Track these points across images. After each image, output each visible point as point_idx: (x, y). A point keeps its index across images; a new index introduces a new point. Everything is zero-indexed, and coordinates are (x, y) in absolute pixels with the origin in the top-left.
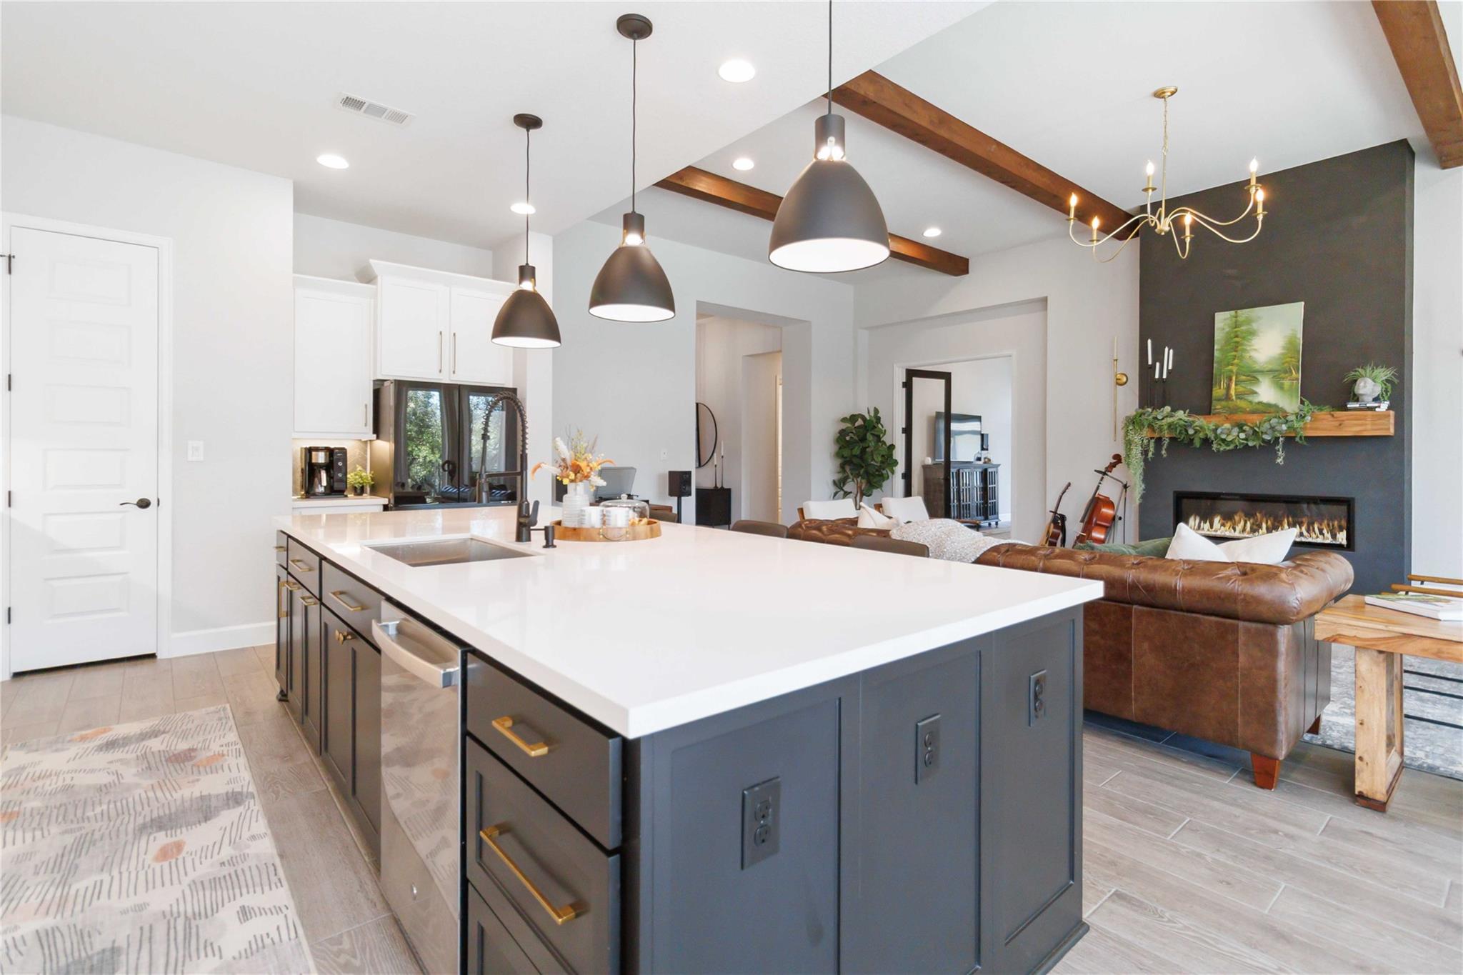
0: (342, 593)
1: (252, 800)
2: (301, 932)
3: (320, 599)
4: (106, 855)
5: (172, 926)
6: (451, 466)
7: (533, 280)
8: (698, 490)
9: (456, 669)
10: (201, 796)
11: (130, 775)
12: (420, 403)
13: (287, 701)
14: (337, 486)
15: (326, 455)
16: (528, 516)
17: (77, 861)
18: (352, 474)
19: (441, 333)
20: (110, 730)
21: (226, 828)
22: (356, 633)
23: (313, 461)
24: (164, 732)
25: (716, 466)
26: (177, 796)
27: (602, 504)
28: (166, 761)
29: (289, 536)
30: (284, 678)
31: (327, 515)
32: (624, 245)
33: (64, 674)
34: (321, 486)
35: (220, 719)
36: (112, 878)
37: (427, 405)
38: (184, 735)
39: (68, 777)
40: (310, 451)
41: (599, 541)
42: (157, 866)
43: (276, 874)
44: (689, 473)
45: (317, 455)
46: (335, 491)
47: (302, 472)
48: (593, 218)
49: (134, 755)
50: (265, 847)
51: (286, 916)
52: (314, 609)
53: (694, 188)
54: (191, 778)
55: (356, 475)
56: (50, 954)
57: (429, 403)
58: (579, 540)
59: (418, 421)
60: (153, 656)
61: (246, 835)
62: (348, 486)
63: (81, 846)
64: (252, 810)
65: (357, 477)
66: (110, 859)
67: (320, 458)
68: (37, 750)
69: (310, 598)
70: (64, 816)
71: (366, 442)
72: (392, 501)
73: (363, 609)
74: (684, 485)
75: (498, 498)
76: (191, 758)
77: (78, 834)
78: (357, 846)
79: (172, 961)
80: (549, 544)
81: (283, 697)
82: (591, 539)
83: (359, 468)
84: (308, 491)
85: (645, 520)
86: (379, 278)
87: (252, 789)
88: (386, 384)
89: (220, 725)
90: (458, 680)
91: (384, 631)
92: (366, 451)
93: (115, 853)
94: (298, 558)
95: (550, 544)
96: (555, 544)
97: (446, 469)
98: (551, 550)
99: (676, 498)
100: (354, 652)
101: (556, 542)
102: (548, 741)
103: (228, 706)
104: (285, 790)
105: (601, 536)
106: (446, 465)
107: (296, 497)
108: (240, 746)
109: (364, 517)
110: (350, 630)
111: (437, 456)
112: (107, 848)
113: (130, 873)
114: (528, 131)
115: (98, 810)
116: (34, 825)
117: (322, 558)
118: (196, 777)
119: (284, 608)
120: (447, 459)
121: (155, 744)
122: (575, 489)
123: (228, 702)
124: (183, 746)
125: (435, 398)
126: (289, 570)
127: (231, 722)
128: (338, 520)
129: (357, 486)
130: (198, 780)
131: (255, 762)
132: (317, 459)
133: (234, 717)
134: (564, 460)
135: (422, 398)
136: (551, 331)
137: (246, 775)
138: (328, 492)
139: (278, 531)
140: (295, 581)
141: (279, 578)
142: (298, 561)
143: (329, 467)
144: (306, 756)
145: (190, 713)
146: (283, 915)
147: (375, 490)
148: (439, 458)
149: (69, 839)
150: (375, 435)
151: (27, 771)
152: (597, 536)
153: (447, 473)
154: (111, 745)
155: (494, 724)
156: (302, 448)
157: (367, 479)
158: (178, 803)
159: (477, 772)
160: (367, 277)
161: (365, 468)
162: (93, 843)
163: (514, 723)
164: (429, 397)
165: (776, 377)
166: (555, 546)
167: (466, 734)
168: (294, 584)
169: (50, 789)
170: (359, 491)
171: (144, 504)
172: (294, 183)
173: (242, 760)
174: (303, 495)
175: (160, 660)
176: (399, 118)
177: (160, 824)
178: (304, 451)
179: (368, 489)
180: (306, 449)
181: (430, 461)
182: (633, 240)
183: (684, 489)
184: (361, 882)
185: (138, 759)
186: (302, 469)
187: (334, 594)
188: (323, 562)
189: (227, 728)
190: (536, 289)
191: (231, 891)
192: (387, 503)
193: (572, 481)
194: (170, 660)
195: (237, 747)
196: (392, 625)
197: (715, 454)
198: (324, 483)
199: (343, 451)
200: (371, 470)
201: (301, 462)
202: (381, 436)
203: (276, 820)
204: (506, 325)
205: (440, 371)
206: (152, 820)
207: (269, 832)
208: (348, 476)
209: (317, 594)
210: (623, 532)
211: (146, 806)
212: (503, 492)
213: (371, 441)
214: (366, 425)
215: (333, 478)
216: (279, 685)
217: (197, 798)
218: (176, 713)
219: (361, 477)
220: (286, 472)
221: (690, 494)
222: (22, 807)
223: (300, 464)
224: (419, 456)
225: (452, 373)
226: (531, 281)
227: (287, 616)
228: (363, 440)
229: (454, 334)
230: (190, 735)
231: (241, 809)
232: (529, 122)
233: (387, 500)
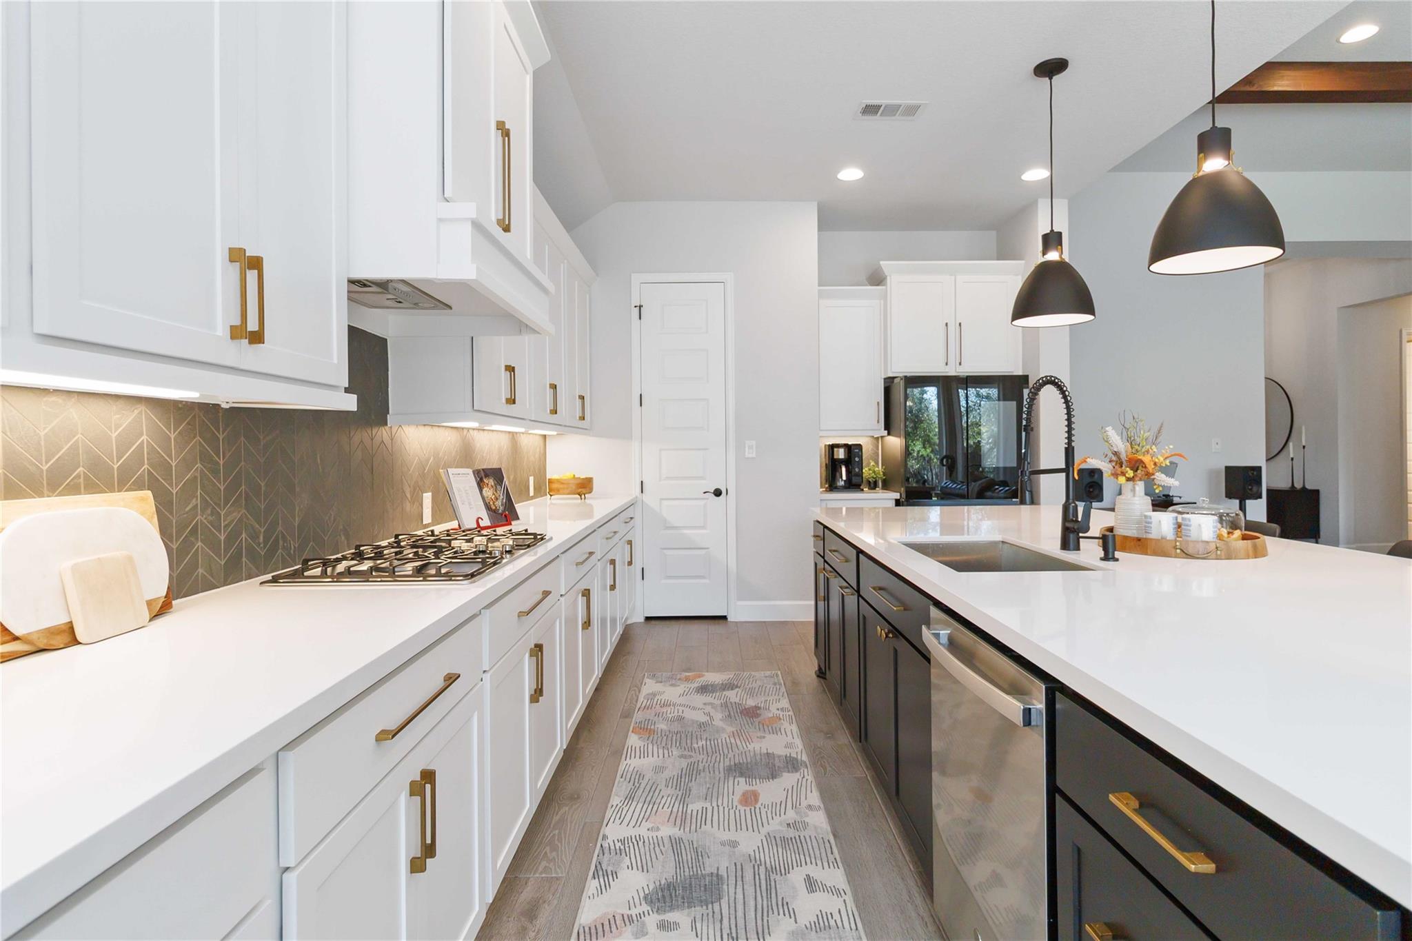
0: (881, 589)
1: (806, 770)
2: (860, 925)
3: (858, 591)
4: (708, 786)
5: (757, 873)
6: (950, 460)
7: (1059, 247)
8: (1268, 491)
9: (1039, 705)
10: (767, 753)
11: (718, 716)
12: (916, 400)
13: (825, 679)
14: (855, 480)
15: (845, 451)
16: (1077, 521)
17: (690, 784)
18: (867, 469)
19: (947, 324)
20: (703, 676)
21: (788, 790)
22: (896, 632)
23: (835, 457)
24: (737, 687)
25: (1292, 459)
26: (751, 747)
27: (1171, 508)
28: (741, 713)
29: (825, 527)
30: (823, 658)
31: (847, 509)
32: (1201, 174)
33: (673, 623)
34: (842, 480)
35: (775, 684)
36: (713, 807)
37: (921, 400)
38: (751, 693)
39: (681, 709)
40: (832, 447)
41: (1175, 557)
42: (742, 809)
43: (832, 853)
44: (1260, 468)
45: (838, 451)
46: (853, 485)
47: (826, 467)
48: (1118, 168)
49: (719, 702)
50: (819, 820)
51: (844, 901)
52: (851, 600)
53: (1272, 89)
54: (759, 735)
55: (870, 470)
56: (679, 860)
57: (923, 398)
58: (1146, 554)
59: (913, 418)
60: (724, 618)
61: (804, 803)
62: (864, 479)
63: (692, 772)
64: (807, 780)
65: (871, 472)
66: (710, 790)
67: (841, 454)
68: (661, 682)
69: (847, 588)
70: (680, 743)
71: (878, 438)
72: (904, 496)
73: (905, 610)
74: (1250, 485)
75: (1002, 495)
76: (758, 715)
77: (689, 761)
78: (900, 849)
79: (759, 907)
80: (1108, 557)
81: (821, 674)
82: (1165, 554)
83: (872, 463)
84: (831, 483)
85: (1237, 533)
86: (888, 278)
87: (805, 758)
88: (896, 381)
89: (775, 689)
90: (1040, 720)
91: (936, 637)
92: (878, 446)
93: (713, 785)
94: (833, 548)
95: (1110, 556)
96: (1116, 556)
97: (945, 463)
98: (1110, 564)
99: (1237, 502)
100: (896, 651)
101: (1117, 555)
102: (1211, 855)
103: (779, 673)
104: (831, 767)
105: (1178, 551)
106: (945, 460)
107: (821, 490)
108: (791, 713)
109: (877, 510)
110: (891, 628)
111: (928, 451)
112: (707, 779)
113: (724, 808)
114: (1051, 79)
115: (700, 744)
116: (664, 744)
117: (860, 552)
118: (763, 735)
119: (822, 593)
120: (944, 454)
121: (733, 696)
122: (1133, 490)
123: (780, 670)
124: (751, 703)
125: (931, 393)
126: (826, 558)
127: (783, 689)
128: (856, 513)
129: (870, 480)
130: (764, 737)
131: (805, 732)
132: (838, 455)
133: (785, 684)
134: (1115, 453)
135: (918, 395)
136: (1083, 303)
137: (798, 743)
138: (847, 485)
139: (814, 521)
140: (832, 570)
141: (816, 564)
142: (834, 551)
143: (848, 462)
144: (845, 739)
145: (753, 673)
146: (842, 899)
147: (886, 485)
148: (931, 452)
149: (684, 763)
150: (886, 432)
151: (657, 697)
152: (1174, 550)
153: (945, 468)
154: (704, 689)
155: (1112, 798)
156: (825, 445)
157: (879, 473)
158: (752, 754)
159: (1074, 844)
160: (877, 279)
161: (877, 463)
162: (699, 772)
163: (1141, 805)
164: (924, 392)
165: (1401, 331)
166: (1117, 560)
167: (1053, 790)
168: (831, 572)
169: (671, 716)
170: (872, 485)
171: (718, 493)
172: (818, 204)
173: (794, 728)
174: (827, 488)
175: (730, 622)
176: (912, 110)
177: (741, 770)
178: (827, 447)
179: (880, 484)
180: (829, 445)
181: (922, 455)
182: (1214, 164)
183: (1251, 489)
184: (909, 892)
185: (722, 706)
186: (826, 464)
187: (874, 588)
188: (860, 555)
189: (781, 694)
190: (1063, 257)
191: (797, 855)
192: (899, 498)
193: (1128, 479)
194: (736, 623)
195: (789, 713)
196: (944, 633)
197: (1291, 444)
198: (844, 478)
199: (859, 446)
200: (882, 465)
201: (825, 458)
202: (891, 433)
203: (828, 796)
204: (1027, 305)
205: (947, 364)
206: (735, 765)
207: (822, 806)
208: (864, 471)
209: (855, 585)
210: (1213, 546)
211: (730, 751)
212: (1007, 488)
213: (882, 437)
214: (878, 422)
215: (851, 472)
216: (816, 661)
217: (764, 754)
218: (744, 671)
219: (874, 472)
220: (815, 469)
221: (1260, 497)
222: (656, 726)
223: (825, 460)
224: (914, 450)
225: (958, 364)
226: (1057, 250)
227: (824, 601)
228: (875, 436)
229: (960, 324)
230: (755, 694)
231: (797, 775)
232: (1051, 68)
233: (899, 494)
